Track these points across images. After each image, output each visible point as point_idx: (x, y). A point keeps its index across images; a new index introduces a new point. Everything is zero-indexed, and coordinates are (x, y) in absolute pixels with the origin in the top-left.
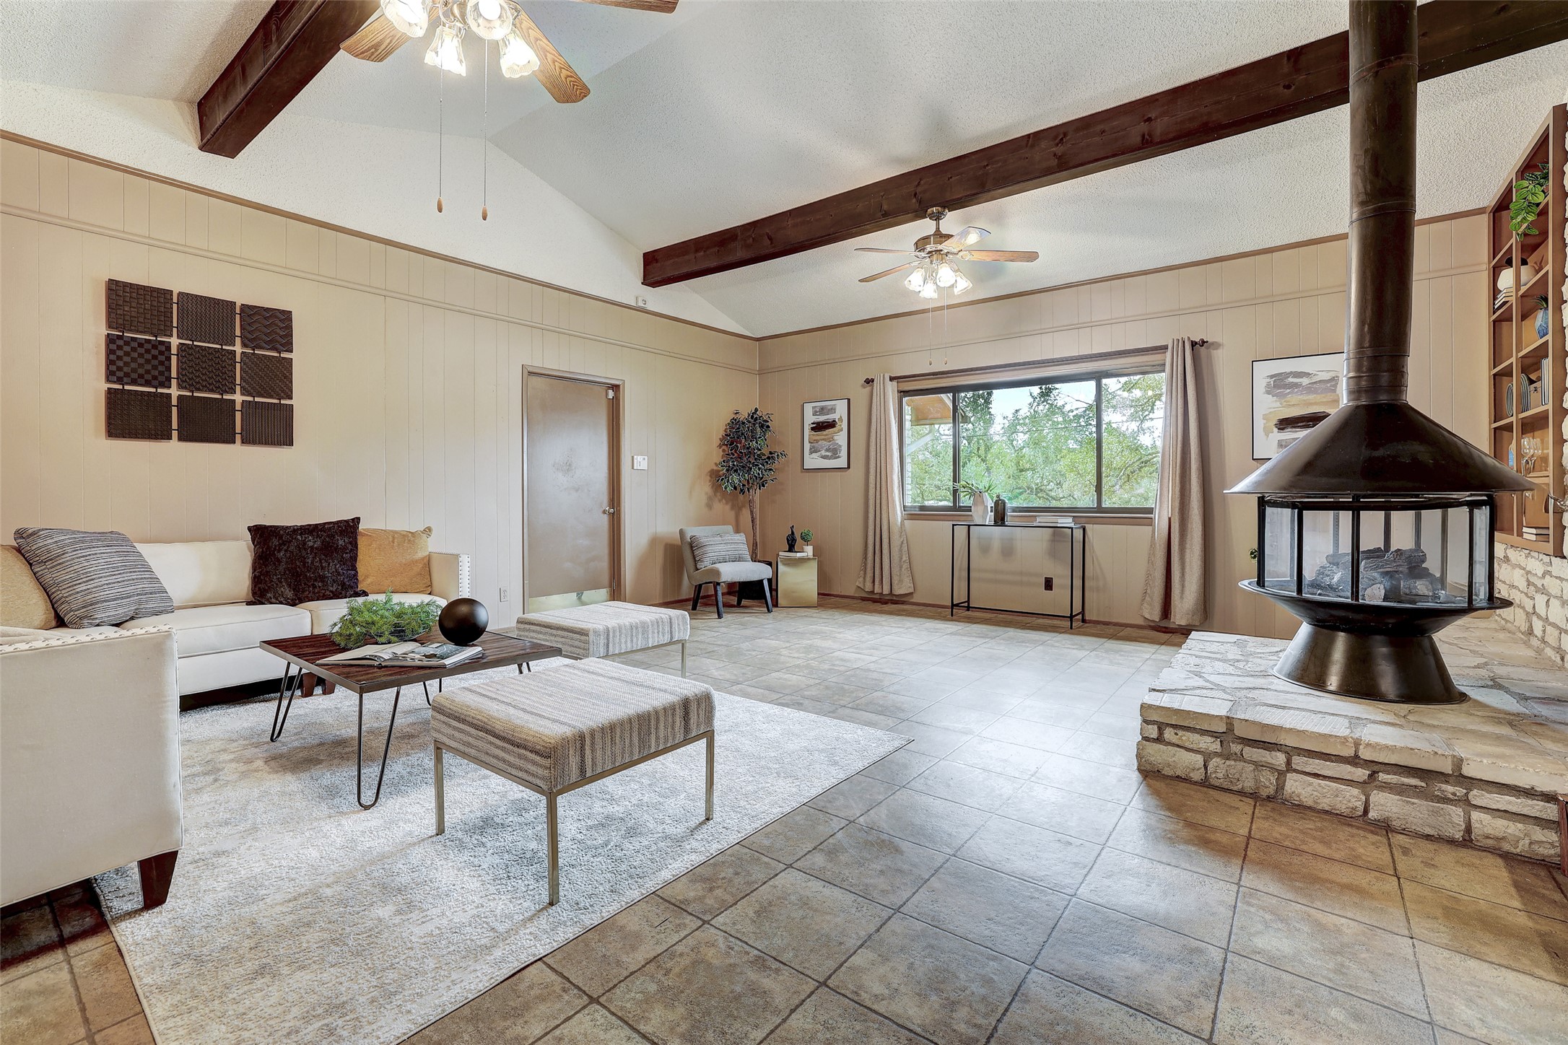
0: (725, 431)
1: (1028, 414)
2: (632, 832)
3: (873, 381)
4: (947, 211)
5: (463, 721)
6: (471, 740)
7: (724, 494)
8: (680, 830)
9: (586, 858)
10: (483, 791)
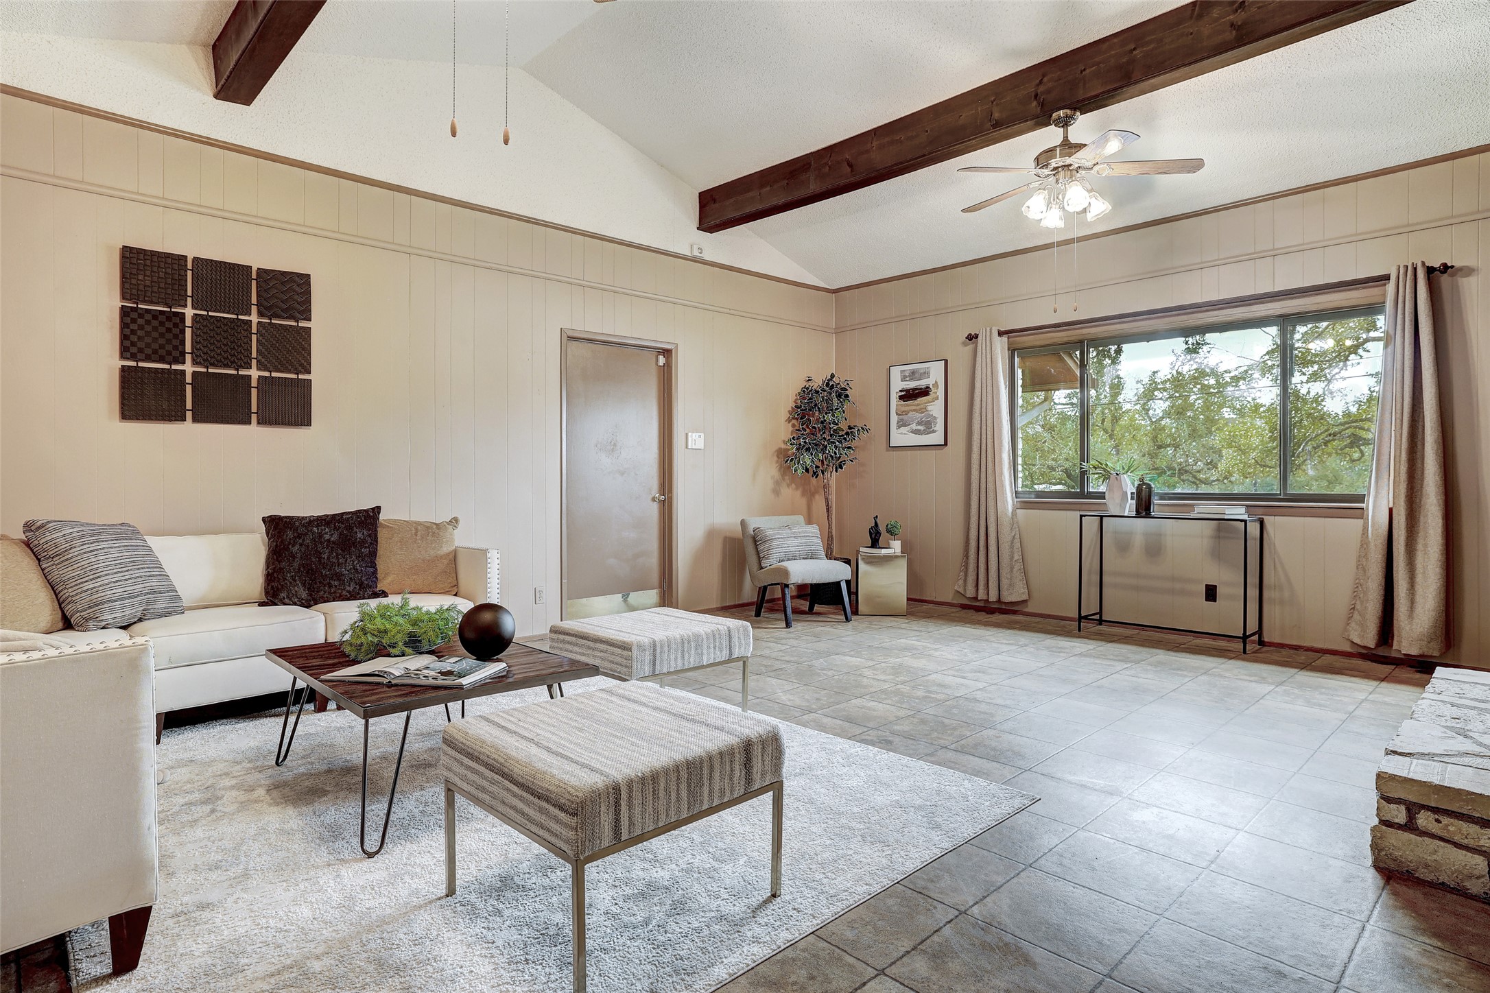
0: (795, 402)
1: (1169, 376)
2: (679, 908)
3: (976, 336)
4: (1078, 113)
5: (477, 760)
6: (485, 783)
7: (793, 480)
8: (737, 909)
9: (621, 941)
10: (504, 840)
